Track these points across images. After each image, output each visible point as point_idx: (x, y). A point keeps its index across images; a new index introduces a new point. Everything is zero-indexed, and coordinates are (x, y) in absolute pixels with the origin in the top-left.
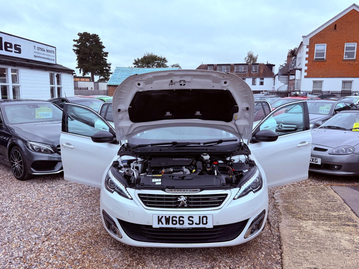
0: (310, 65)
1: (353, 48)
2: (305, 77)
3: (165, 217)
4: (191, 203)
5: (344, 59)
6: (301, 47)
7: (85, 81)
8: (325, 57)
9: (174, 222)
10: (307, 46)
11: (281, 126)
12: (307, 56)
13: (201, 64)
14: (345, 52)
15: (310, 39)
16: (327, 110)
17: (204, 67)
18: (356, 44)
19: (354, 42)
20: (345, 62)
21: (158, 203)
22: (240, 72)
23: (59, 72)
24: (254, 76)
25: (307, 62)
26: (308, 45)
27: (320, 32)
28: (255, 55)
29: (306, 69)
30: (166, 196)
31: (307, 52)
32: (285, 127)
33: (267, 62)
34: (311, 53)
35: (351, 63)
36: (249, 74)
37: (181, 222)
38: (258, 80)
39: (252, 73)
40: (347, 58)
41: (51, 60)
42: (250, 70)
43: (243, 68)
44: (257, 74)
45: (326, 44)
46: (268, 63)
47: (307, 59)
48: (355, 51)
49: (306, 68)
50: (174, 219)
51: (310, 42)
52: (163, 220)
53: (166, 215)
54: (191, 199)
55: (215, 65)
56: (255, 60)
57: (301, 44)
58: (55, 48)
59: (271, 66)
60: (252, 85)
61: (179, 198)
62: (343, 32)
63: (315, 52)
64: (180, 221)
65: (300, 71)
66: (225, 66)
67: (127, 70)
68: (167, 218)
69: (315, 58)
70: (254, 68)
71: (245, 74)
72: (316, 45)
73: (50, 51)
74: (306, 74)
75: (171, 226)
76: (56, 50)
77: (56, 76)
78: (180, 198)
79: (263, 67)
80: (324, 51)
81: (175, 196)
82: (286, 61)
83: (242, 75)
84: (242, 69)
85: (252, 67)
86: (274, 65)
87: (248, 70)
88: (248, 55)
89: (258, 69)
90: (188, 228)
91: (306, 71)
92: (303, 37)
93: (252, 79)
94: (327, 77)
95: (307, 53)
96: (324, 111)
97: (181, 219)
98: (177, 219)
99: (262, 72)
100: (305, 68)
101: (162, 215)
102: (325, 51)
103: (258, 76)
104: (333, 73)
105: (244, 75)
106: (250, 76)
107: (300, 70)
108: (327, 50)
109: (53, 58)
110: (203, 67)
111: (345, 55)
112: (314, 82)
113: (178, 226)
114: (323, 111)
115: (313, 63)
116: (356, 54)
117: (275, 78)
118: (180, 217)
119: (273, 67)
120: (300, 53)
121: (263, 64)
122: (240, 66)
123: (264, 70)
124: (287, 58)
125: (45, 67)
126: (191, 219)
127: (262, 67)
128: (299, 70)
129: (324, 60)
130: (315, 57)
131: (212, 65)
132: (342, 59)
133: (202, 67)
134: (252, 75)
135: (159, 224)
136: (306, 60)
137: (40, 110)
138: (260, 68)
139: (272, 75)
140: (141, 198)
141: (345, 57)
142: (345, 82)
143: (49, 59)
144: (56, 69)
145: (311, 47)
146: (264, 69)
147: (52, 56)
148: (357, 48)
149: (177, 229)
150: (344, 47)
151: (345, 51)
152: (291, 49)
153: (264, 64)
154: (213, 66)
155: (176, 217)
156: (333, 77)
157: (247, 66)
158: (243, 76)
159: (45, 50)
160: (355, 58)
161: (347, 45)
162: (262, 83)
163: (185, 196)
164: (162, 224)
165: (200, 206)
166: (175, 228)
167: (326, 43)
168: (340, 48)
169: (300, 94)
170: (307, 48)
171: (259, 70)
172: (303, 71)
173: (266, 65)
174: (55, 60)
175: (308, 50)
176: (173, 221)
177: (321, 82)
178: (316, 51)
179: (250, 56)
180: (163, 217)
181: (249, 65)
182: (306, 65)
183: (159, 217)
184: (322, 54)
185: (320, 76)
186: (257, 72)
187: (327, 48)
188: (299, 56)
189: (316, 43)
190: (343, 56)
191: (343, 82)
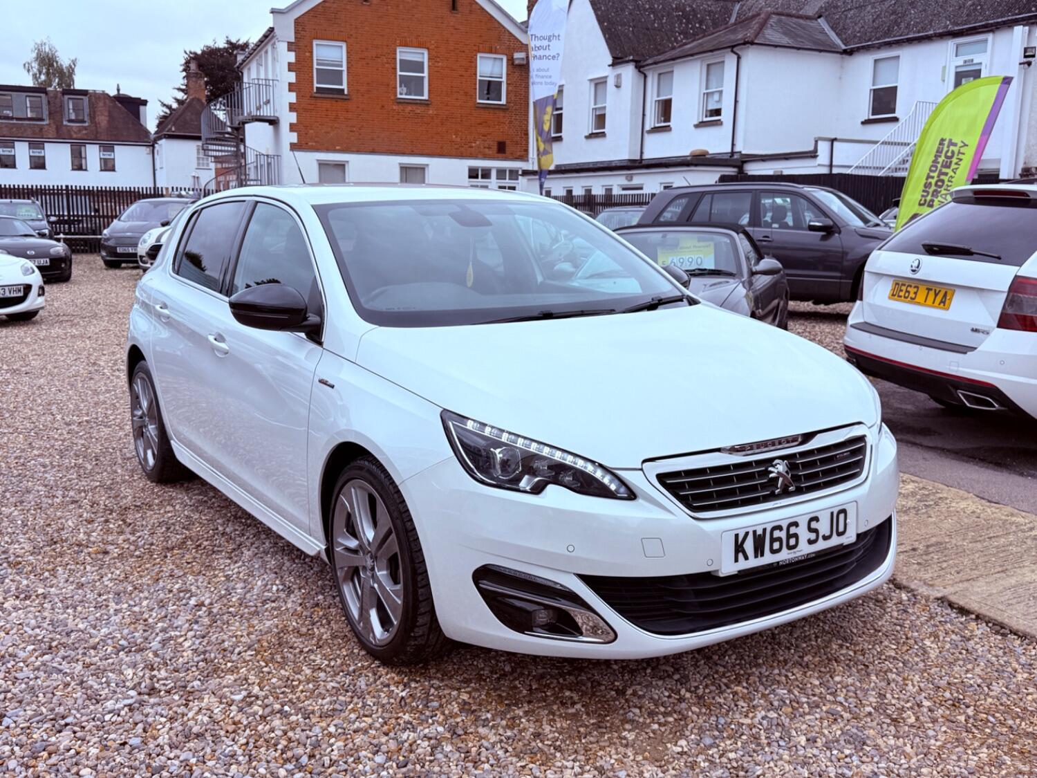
0: (306, 110)
1: (418, 67)
2: (294, 147)
3: (755, 532)
4: (799, 479)
5: (399, 96)
6: (262, 49)
8: (345, 86)
9: (776, 546)
10: (290, 44)
12: (292, 77)
14: (400, 76)
15: (298, 22)
18: (426, 52)
19: (420, 46)
20: (401, 107)
21: (721, 494)
22: (18, 119)
24: (75, 136)
25: (292, 97)
26: (293, 40)
28: (64, 60)
29: (294, 120)
30: (738, 466)
31: (290, 64)
33: (118, 90)
34: (301, 66)
35: (419, 110)
36: (58, 129)
37: (792, 542)
38: (93, 153)
39: (65, 123)
40: (406, 94)
42: (56, 112)
43: (28, 105)
44: (85, 128)
45: (344, 45)
46: (121, 92)
47: (291, 87)
48: (426, 74)
49: (293, 117)
50: (777, 534)
51: (296, 32)
52: (749, 546)
53: (754, 528)
54: (798, 464)
56: (66, 76)
57: (266, 36)
59: (133, 106)
60: (73, 169)
61: (770, 469)
62: (387, 10)
63: (315, 66)
64: (789, 536)
65: (271, 127)
68: (760, 535)
69: (317, 88)
70: (71, 107)
71: (41, 128)
72: (315, 42)
74: (294, 138)
75: (768, 558)
78: (773, 466)
79: (105, 103)
80: (341, 66)
81: (758, 463)
82: (179, 89)
83: (29, 132)
84: (25, 108)
85: (62, 102)
86: (145, 103)
87: (50, 114)
88: (34, 55)
89: (87, 111)
90: (808, 555)
91: (293, 127)
92: (272, 12)
93: (68, 146)
94: (359, 151)
95: (291, 67)
97: (792, 530)
98: (783, 535)
99: (105, 122)
100: (291, 117)
101: (747, 530)
102: (344, 68)
103: (93, 137)
104: (373, 139)
105: (37, 130)
106: (61, 135)
107: (273, 122)
108: (348, 63)
111: (401, 86)
112: (320, 164)
113: (785, 556)
115: (313, 102)
116: (430, 85)
117: (153, 146)
118: (788, 526)
119: (142, 108)
120: (259, 65)
121: (105, 96)
122: (14, 94)
123: (110, 115)
126: (814, 524)
127: (101, 104)
128: (267, 124)
129: (345, 97)
130: (316, 85)
132: (392, 98)
134: (69, 131)
135: (736, 560)
136: (290, 90)
138: (92, 106)
139: (139, 136)
140: (668, 487)
141: (402, 93)
142: (406, 168)
145: (301, 46)
146: (109, 112)
148: (429, 66)
149: (783, 566)
150: (395, 59)
151: (399, 73)
153: (107, 94)
155: (781, 528)
156: (373, 152)
157: (42, 95)
158: (34, 133)
160: (426, 97)
161: (404, 54)
162: (108, 166)
163: (782, 458)
164: (746, 558)
165: (820, 483)
166: (778, 563)
167: (342, 41)
168: (385, 60)
170: (289, 50)
171: (92, 117)
172: (284, 126)
173: (114, 97)
175: (292, 57)
176: (773, 540)
177: (342, 166)
178: (318, 64)
179: (47, 61)
180: (747, 534)
181: (52, 95)
182: (292, 108)
183: (737, 536)
184: (336, 76)
185: (338, 148)
186: (86, 124)
187: (348, 57)
188: (254, 75)
189: (317, 38)
190: (396, 88)
191: (401, 168)
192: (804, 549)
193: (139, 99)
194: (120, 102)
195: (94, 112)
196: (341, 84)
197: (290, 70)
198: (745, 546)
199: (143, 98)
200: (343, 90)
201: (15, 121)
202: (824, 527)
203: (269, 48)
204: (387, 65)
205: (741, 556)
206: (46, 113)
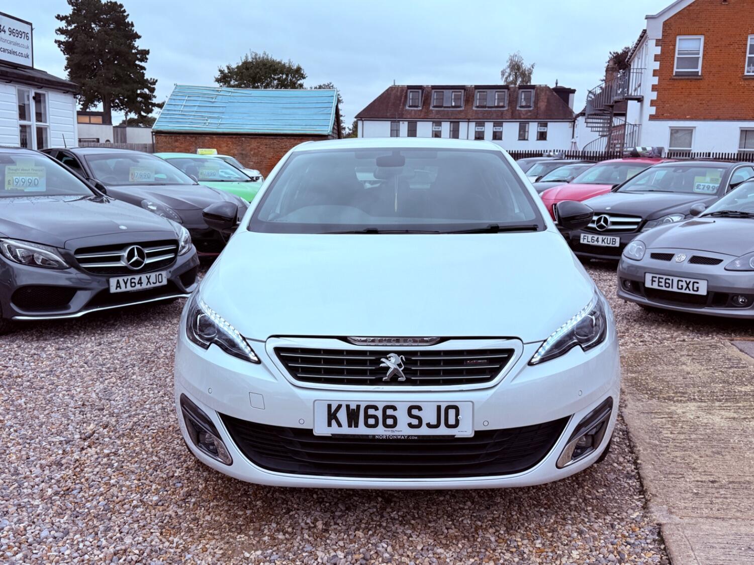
0: (665, 90)
2: (652, 118)
3: (348, 406)
4: (415, 373)
5: (746, 74)
6: (643, 43)
7: (90, 123)
8: (699, 70)
9: (371, 421)
10: (658, 41)
11: (606, 221)
12: (657, 65)
13: (391, 84)
14: (749, 57)
15: (666, 24)
16: (711, 185)
17: (399, 94)
20: (747, 82)
22: (489, 107)
23: (41, 88)
24: (522, 117)
25: (655, 81)
26: (660, 37)
27: (689, 6)
28: (526, 65)
29: (655, 98)
30: (350, 352)
31: (656, 56)
32: (614, 223)
33: (557, 84)
34: (665, 58)
36: (512, 113)
37: (390, 422)
38: (533, 129)
39: (518, 108)
41: (21, 55)
42: (513, 101)
43: (496, 98)
44: (530, 111)
45: (702, 38)
46: (558, 85)
47: (655, 73)
49: (654, 96)
50: (371, 412)
51: (664, 31)
54: (417, 360)
55: (427, 87)
56: (527, 76)
57: (641, 37)
58: (31, 24)
59: (564, 94)
60: (519, 140)
61: (383, 360)
62: (743, 7)
63: (677, 56)
64: (385, 417)
65: (639, 104)
66: (451, 91)
67: (205, 94)
68: (353, 410)
69: (676, 72)
70: (523, 97)
71: (502, 113)
72: (678, 38)
73: (19, 34)
74: (653, 111)
75: (361, 430)
76: (32, 30)
77: (34, 98)
79: (546, 93)
80: (698, 54)
81: (373, 353)
83: (494, 116)
84: (494, 99)
85: (518, 94)
86: (573, 91)
87: (509, 103)
88: (508, 64)
89: (533, 99)
91: (653, 103)
92: (646, 18)
93: (518, 124)
94: (705, 119)
95: (657, 58)
96: (705, 188)
97: (390, 412)
98: (379, 414)
99: (544, 106)
100: (651, 96)
102: (701, 55)
103: (534, 117)
104: (719, 109)
105: (500, 114)
106: (514, 116)
107: (640, 100)
108: (704, 51)
109: (24, 51)
110: (397, 91)
111: (749, 65)
112: (672, 130)
113: (380, 431)
114: (702, 187)
115: (671, 83)
117: (574, 122)
118: (386, 408)
119: (571, 95)
120: (639, 58)
121: (547, 88)
122: (488, 91)
123: (548, 102)
124: (604, 74)
125: (7, 72)
126: (415, 412)
127: (543, 94)
128: (636, 101)
129: (698, 77)
130: (675, 70)
131: (420, 87)
132: (740, 75)
133: (394, 92)
134: (519, 114)
135: (329, 425)
136: (654, 75)
137: (16, 170)
138: (537, 96)
139: (568, 116)
141: (749, 71)
142: (746, 131)
143: (14, 53)
144: (34, 81)
145: (667, 43)
146: (548, 99)
147: (22, 46)
149: (379, 440)
150: (746, 45)
151: (748, 55)
152: (615, 52)
153: (548, 87)
154: (420, 91)
155: (376, 408)
156: (718, 119)
157: (506, 90)
158: (498, 116)
159: (6, 29)
161: (752, 40)
162: (542, 136)
163: (399, 353)
164: (340, 425)
165: (439, 380)
166: (374, 436)
167: (702, 34)
168: (737, 46)
169: (645, 152)
170: (657, 45)
171: (536, 103)
172: (647, 102)
173: (554, 89)
174: (30, 56)
175: (658, 50)
176: (367, 416)
177: (690, 131)
178: (679, 54)
179: (516, 67)
180: (339, 407)
181: (512, 90)
182: (654, 88)
183: (329, 406)
184: (694, 62)
185: (688, 117)
186: (531, 109)
187: (704, 47)
188: (636, 67)
189: (680, 35)
190: (744, 68)
191: (742, 131)
192: (403, 430)
193: (570, 89)
194: (556, 92)
195: (538, 100)
196: (697, 68)
197: (655, 61)
198: (338, 415)
199: (572, 88)
200: (698, 72)
201: (487, 109)
202: (429, 416)
203: (644, 45)
204: (738, 50)
205: (334, 422)
206: (507, 102)
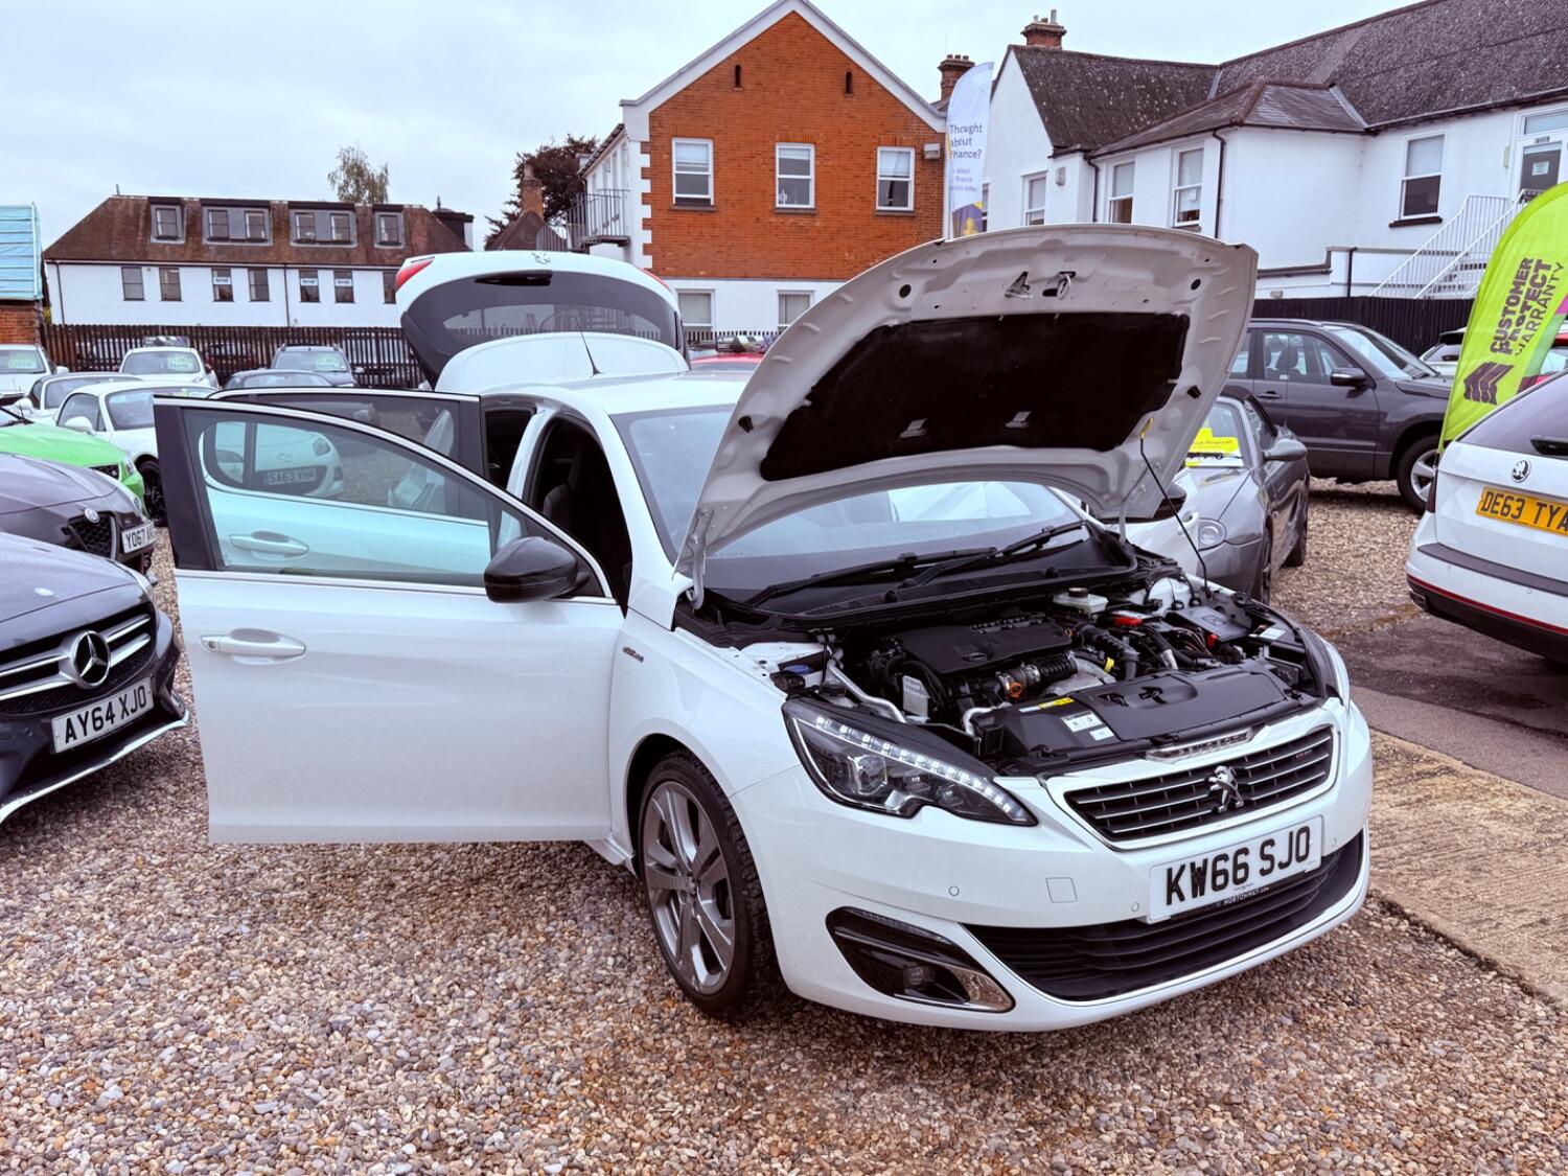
0: (663, 227)
1: (802, 166)
3: (1193, 865)
4: (1249, 790)
5: (778, 205)
6: (609, 151)
8: (710, 196)
9: (1220, 880)
10: (643, 144)
12: (646, 186)
14: (780, 179)
15: (653, 116)
17: (131, 212)
18: (812, 148)
19: (805, 140)
20: (781, 219)
21: (1148, 817)
22: (321, 242)
24: (387, 262)
25: (646, 212)
26: (647, 139)
27: (686, 89)
28: (374, 168)
29: (649, 240)
30: (1168, 778)
31: (643, 170)
33: (439, 204)
34: (657, 172)
35: (803, 222)
36: (368, 254)
37: (1241, 874)
39: (376, 246)
40: (787, 203)
42: (367, 232)
43: (333, 225)
44: (400, 252)
45: (710, 144)
46: (442, 206)
47: (645, 199)
48: (812, 176)
49: (647, 237)
50: (1221, 865)
51: (652, 129)
52: (1185, 883)
53: (1191, 860)
55: (191, 200)
56: (377, 187)
57: (614, 135)
59: (456, 223)
60: (385, 302)
61: (1212, 779)
62: (764, 97)
63: (675, 171)
65: (621, 249)
66: (243, 210)
68: (1199, 869)
69: (677, 198)
70: (383, 226)
71: (348, 253)
72: (675, 141)
74: (648, 261)
75: (1210, 897)
78: (1215, 775)
79: (423, 221)
80: (707, 170)
81: (1197, 772)
82: (511, 203)
83: (334, 258)
84: (329, 228)
85: (373, 220)
86: (470, 219)
87: (359, 235)
88: (341, 163)
89: (402, 230)
91: (647, 249)
92: (622, 105)
93: (380, 274)
94: (727, 277)
95: (645, 173)
98: (1229, 866)
99: (423, 244)
100: (642, 237)
101: (1182, 863)
102: (710, 172)
104: (745, 261)
105: (344, 255)
106: (371, 260)
107: (623, 243)
108: (715, 165)
110: (127, 208)
111: (780, 192)
113: (1231, 892)
115: (671, 216)
116: (816, 190)
118: (1235, 854)
119: (467, 225)
120: (607, 171)
121: (423, 211)
122: (316, 212)
123: (429, 235)
126: (1267, 850)
127: (418, 222)
128: (616, 246)
129: (711, 209)
130: (675, 194)
131: (177, 201)
132: (770, 207)
133: (120, 207)
134: (380, 255)
135: (1169, 901)
136: (644, 203)
138: (408, 224)
140: (1079, 809)
141: (781, 201)
142: (786, 296)
145: (657, 147)
146: (429, 232)
148: (816, 166)
149: (1228, 906)
150: (774, 158)
151: (778, 176)
153: (426, 210)
154: (178, 208)
155: (1228, 857)
156: (745, 277)
157: (350, 213)
158: (340, 259)
160: (811, 205)
161: (784, 151)
164: (1182, 898)
166: (1222, 902)
167: (708, 138)
168: (761, 160)
169: (752, 344)
170: (643, 152)
171: (408, 238)
172: (637, 248)
173: (434, 213)
175: (646, 161)
176: (1215, 874)
177: (707, 295)
178: (678, 169)
179: (356, 171)
180: (1183, 867)
181: (360, 212)
182: (646, 224)
184: (699, 183)
185: (702, 273)
186: (401, 247)
187: (715, 158)
188: (600, 185)
189: (677, 136)
190: (774, 195)
191: (780, 296)
192: (1256, 882)
193: (464, 214)
194: (441, 219)
195: (411, 233)
196: (707, 193)
197: (643, 178)
198: (1180, 883)
199: (468, 213)
200: (709, 200)
201: (317, 245)
202: (1280, 850)
203: (618, 149)
204: (763, 167)
205: (1175, 896)
206: (354, 234)
